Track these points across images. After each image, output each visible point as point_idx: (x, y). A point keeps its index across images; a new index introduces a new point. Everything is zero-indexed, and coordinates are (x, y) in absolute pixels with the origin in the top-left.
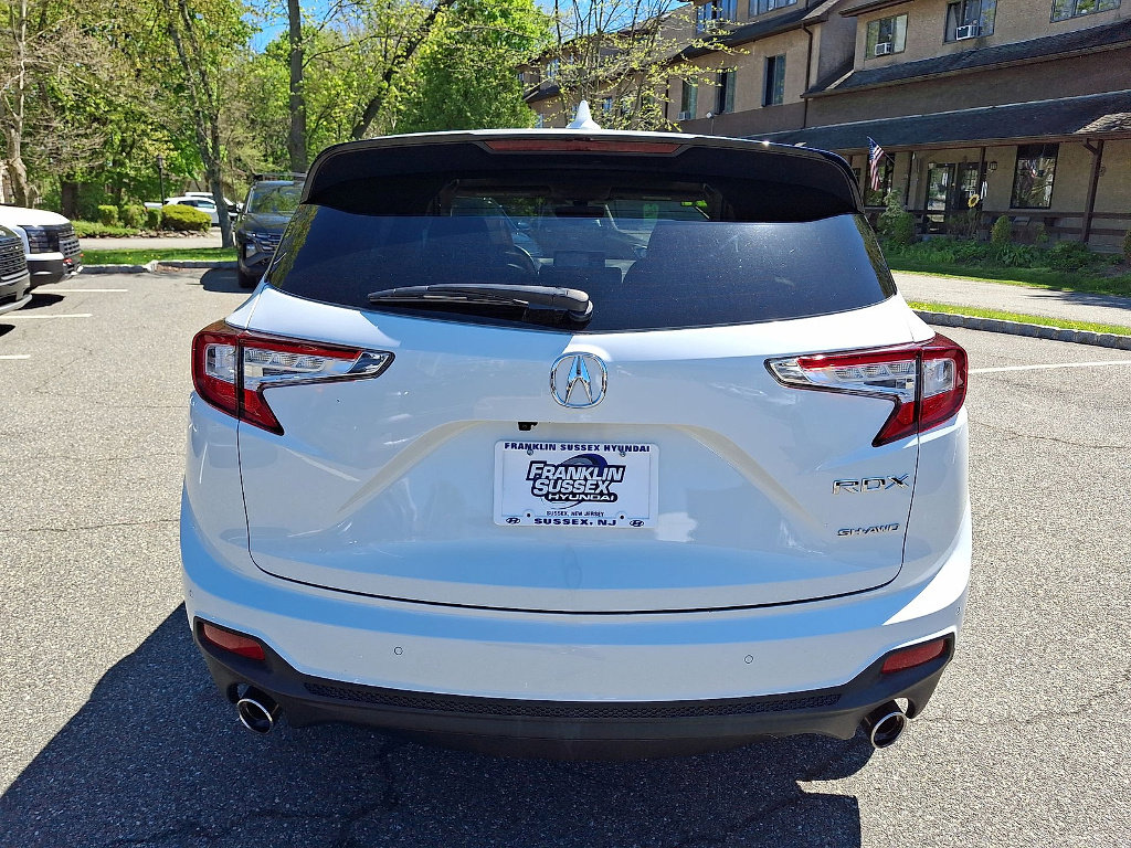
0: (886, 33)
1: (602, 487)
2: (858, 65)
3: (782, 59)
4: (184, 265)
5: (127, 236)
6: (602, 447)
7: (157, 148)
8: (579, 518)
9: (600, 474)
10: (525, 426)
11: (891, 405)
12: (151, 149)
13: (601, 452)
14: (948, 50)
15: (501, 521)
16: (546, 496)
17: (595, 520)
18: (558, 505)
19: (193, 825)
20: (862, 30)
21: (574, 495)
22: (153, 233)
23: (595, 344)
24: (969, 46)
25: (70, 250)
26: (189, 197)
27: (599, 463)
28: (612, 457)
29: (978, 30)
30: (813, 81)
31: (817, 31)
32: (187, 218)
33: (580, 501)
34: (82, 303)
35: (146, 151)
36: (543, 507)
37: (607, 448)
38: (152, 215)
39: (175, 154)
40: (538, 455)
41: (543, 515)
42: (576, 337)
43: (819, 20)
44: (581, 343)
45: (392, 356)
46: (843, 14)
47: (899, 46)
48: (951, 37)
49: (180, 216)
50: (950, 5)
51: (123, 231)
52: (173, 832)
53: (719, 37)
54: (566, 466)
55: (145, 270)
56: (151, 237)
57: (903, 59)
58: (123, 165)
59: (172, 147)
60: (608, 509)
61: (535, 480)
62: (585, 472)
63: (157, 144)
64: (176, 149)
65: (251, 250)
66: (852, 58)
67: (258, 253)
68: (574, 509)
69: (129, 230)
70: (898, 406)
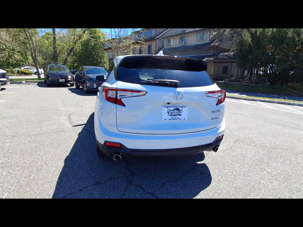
0: (169, 42)
1: (179, 113)
2: (165, 47)
3: (151, 45)
4: (32, 82)
5: (12, 76)
6: (179, 107)
7: (18, 57)
8: (176, 119)
9: (179, 111)
10: (168, 103)
11: (218, 99)
12: (16, 57)
13: (179, 108)
14: (180, 46)
15: (163, 120)
16: (170, 115)
17: (178, 119)
18: (172, 117)
19: (99, 183)
20: (165, 41)
21: (175, 115)
22: (19, 75)
23: (181, 89)
24: (183, 45)
25: (7, 78)
26: (26, 67)
27: (178, 109)
28: (180, 108)
29: (185, 42)
30: (157, 50)
31: (157, 41)
32: (27, 72)
33: (176, 116)
34: (11, 90)
35: (15, 57)
36: (170, 117)
37: (180, 107)
38: (18, 71)
39: (22, 58)
40: (169, 108)
41: (170, 119)
42: (178, 88)
43: (157, 39)
44: (179, 89)
45: (147, 92)
46: (162, 38)
47: (171, 45)
48: (180, 43)
49: (25, 71)
50: (180, 38)
51: (11, 74)
52: (95, 184)
53: (143, 41)
54: (173, 110)
55: (23, 83)
56: (18, 76)
57: (173, 47)
58: (9, 60)
59: (21, 56)
60: (180, 117)
61: (168, 113)
62: (176, 111)
63: (18, 56)
64: (22, 57)
65: (50, 78)
66: (164, 46)
67: (52, 79)
68: (175, 117)
69: (13, 74)
70: (219, 100)
